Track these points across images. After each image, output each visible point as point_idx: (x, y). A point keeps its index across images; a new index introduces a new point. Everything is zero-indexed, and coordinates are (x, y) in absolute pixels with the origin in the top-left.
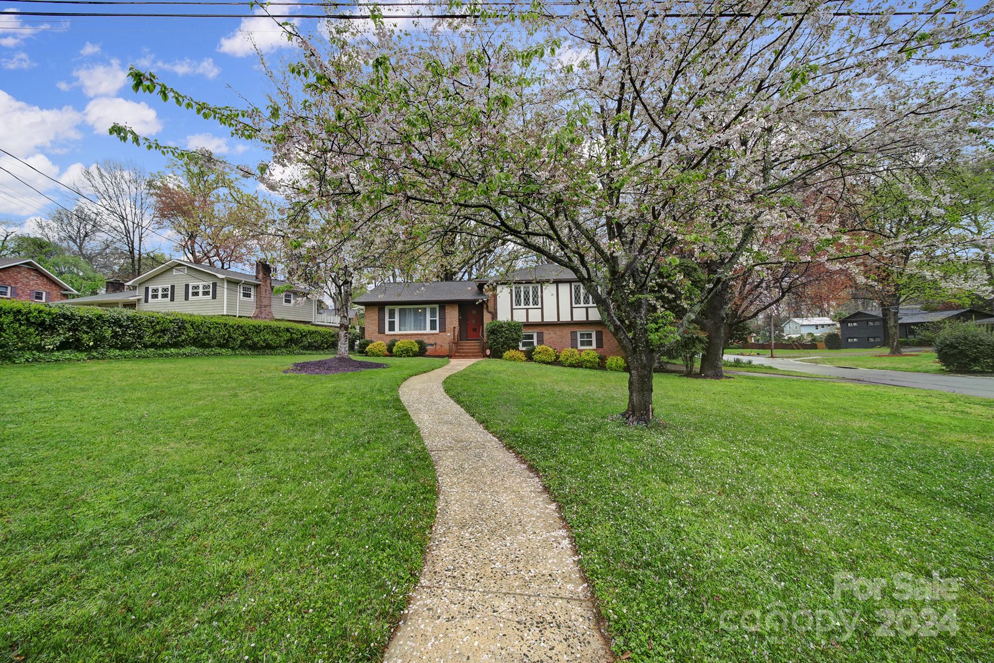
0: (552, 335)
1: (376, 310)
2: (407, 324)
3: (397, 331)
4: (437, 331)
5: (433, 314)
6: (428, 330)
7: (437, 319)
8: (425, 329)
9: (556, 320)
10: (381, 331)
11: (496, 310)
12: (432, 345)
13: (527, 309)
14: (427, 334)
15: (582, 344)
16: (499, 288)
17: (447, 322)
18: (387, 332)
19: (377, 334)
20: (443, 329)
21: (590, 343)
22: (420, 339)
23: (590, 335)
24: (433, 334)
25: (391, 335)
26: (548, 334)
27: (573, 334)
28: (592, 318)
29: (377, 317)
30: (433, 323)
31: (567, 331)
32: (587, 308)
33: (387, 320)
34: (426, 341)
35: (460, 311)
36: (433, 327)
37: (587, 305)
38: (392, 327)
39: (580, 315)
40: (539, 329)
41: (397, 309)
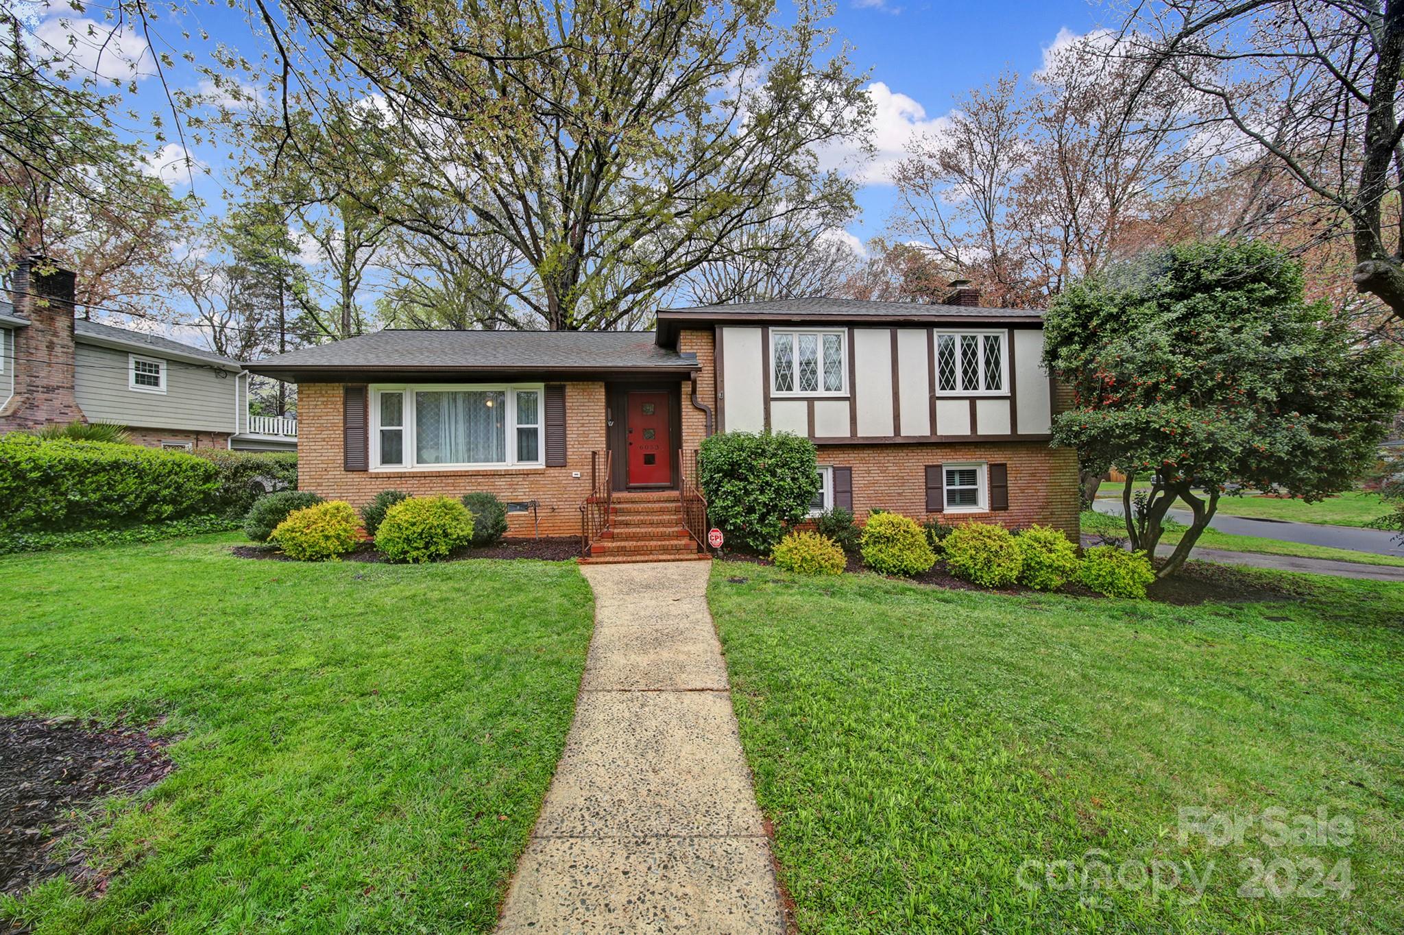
0: (876, 475)
1: (337, 393)
2: (444, 440)
3: (409, 463)
4: (540, 464)
5: (526, 411)
6: (511, 462)
7: (541, 426)
8: (501, 458)
9: (890, 432)
10: (355, 463)
11: (718, 399)
12: (523, 506)
13: (811, 401)
14: (507, 474)
15: (953, 498)
16: (730, 336)
17: (571, 436)
18: (375, 464)
19: (339, 473)
20: (557, 459)
21: (970, 497)
22: (483, 488)
23: (970, 476)
24: (526, 474)
25: (389, 477)
26: (866, 471)
27: (932, 472)
28: (985, 428)
29: (339, 419)
30: (526, 437)
31: (916, 464)
32: (973, 401)
33: (375, 427)
34: (504, 496)
35: (609, 404)
36: (526, 450)
37: (971, 393)
38: (392, 452)
39: (953, 420)
40: (841, 459)
41: (409, 394)
